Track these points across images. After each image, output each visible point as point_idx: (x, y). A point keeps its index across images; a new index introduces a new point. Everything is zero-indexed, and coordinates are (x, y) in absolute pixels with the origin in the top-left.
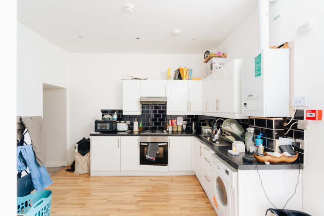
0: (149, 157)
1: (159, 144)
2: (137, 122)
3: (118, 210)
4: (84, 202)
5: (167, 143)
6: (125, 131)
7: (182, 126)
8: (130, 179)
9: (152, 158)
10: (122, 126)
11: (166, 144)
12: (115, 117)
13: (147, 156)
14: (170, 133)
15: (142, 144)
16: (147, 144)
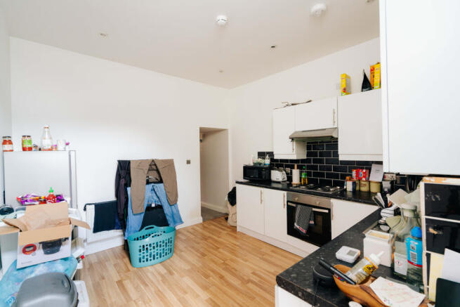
0: (298, 227)
1: (314, 209)
2: (298, 170)
3: (222, 277)
4: (206, 253)
5: (329, 210)
6: (279, 182)
7: (381, 183)
8: (273, 251)
9: (301, 229)
10: (277, 175)
11: (327, 211)
12: (267, 161)
13: (295, 224)
14: (349, 194)
15: (290, 204)
16: (294, 205)
